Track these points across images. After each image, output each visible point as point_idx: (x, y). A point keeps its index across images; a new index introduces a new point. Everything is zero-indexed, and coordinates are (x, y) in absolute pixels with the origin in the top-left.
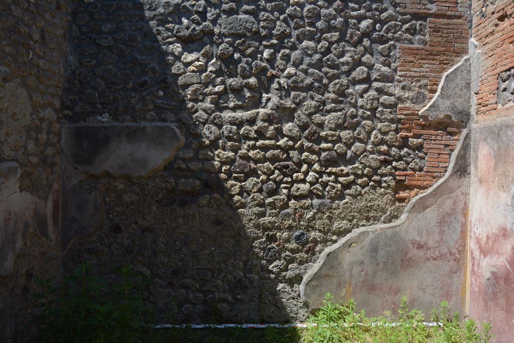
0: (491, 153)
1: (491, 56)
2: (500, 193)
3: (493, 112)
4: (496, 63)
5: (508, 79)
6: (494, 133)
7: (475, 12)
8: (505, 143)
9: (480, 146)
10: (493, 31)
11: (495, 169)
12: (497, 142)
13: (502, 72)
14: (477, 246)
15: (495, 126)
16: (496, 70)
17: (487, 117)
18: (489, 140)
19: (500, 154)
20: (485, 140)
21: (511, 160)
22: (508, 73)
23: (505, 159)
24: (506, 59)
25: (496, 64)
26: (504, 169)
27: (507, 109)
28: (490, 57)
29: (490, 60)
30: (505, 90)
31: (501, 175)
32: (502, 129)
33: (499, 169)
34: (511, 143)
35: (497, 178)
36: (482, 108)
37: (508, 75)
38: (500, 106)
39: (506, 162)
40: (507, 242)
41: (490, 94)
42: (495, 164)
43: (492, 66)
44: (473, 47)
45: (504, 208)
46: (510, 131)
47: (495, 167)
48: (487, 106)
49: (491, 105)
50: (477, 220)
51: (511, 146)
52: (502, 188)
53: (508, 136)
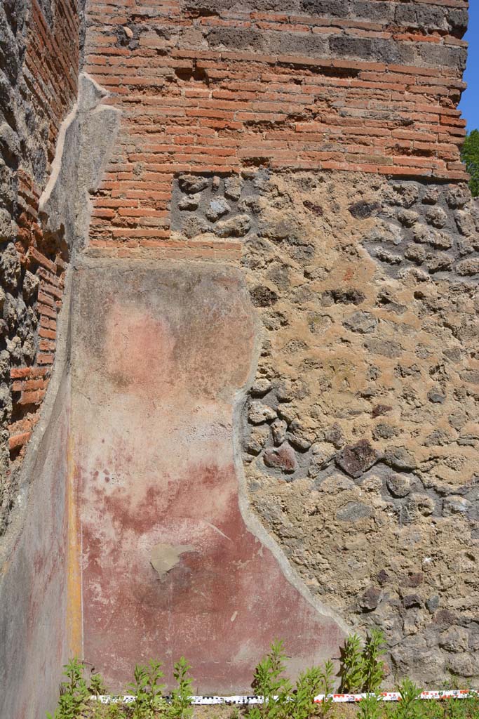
0: (158, 325)
1: (152, 132)
2: (198, 404)
3: (156, 242)
4: (170, 150)
5: (201, 190)
6: (175, 286)
7: (96, 20)
8: (206, 308)
9: (116, 307)
10: (161, 87)
11: (175, 357)
12: (184, 305)
13: (187, 173)
14: (108, 516)
15: (179, 273)
16: (168, 164)
17: (132, 250)
18: (154, 299)
19: (192, 329)
20: (139, 296)
21: (226, 342)
22: (205, 180)
23: (207, 338)
24: (202, 153)
25: (171, 153)
26: (205, 359)
27: (205, 245)
28: (148, 132)
29: (151, 139)
30: (192, 208)
31: (196, 370)
32: (200, 281)
33: (188, 357)
34: (224, 311)
35: (184, 376)
36: (113, 229)
37: (205, 184)
38: (176, 236)
39: (214, 346)
40: (216, 491)
41: (144, 204)
42: (175, 347)
43: (155, 153)
44: (91, 93)
45: (210, 430)
46: (223, 290)
47: (174, 353)
48: (134, 226)
49: (152, 229)
50: (105, 462)
51: (223, 315)
52: (202, 395)
53: (215, 297)
